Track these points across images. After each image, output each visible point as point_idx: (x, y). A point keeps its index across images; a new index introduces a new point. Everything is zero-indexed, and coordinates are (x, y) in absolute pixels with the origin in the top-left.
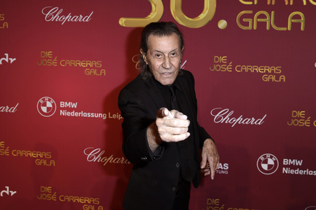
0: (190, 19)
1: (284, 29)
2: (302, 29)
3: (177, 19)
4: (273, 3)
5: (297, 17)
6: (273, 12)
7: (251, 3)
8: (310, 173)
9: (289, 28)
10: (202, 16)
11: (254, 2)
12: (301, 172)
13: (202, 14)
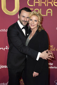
0: (10, 12)
1: (45, 15)
2: (51, 15)
3: (4, 12)
4: (41, 6)
5: (50, 11)
6: (41, 9)
7: (32, 6)
8: (56, 68)
9: (47, 15)
10: (14, 11)
11: (33, 5)
12: (53, 68)
13: (14, 10)
